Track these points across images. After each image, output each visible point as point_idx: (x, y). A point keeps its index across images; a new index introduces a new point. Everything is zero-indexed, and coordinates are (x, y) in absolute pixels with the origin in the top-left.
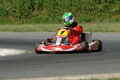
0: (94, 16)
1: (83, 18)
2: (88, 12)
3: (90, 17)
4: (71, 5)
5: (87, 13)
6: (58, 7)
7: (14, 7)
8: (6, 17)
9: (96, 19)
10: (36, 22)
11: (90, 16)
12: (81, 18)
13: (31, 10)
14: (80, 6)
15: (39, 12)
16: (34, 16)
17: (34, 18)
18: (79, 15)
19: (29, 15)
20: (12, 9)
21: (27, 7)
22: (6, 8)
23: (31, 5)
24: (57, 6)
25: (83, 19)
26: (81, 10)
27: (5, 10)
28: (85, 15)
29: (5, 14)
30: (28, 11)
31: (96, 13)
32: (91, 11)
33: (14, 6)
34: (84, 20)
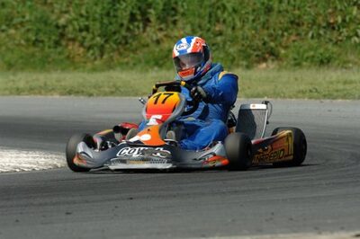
0: (340, 46)
1: (305, 51)
2: (321, 32)
3: (327, 50)
4: (269, 10)
5: (319, 35)
6: (225, 15)
7: (82, 16)
8: (56, 47)
9: (346, 53)
10: (152, 63)
11: (330, 46)
12: (298, 54)
13: (136, 24)
14: (297, 12)
15: (165, 33)
16: (148, 45)
17: (146, 50)
18: (294, 41)
19: (130, 41)
20: (77, 20)
21: (125, 14)
22: (59, 18)
23: (140, 9)
24: (223, 12)
25: (306, 55)
26: (298, 25)
27: (54, 23)
28: (314, 43)
29: (53, 38)
30: (128, 29)
31: (349, 38)
32: (334, 28)
33: (83, 12)
34: (307, 58)
